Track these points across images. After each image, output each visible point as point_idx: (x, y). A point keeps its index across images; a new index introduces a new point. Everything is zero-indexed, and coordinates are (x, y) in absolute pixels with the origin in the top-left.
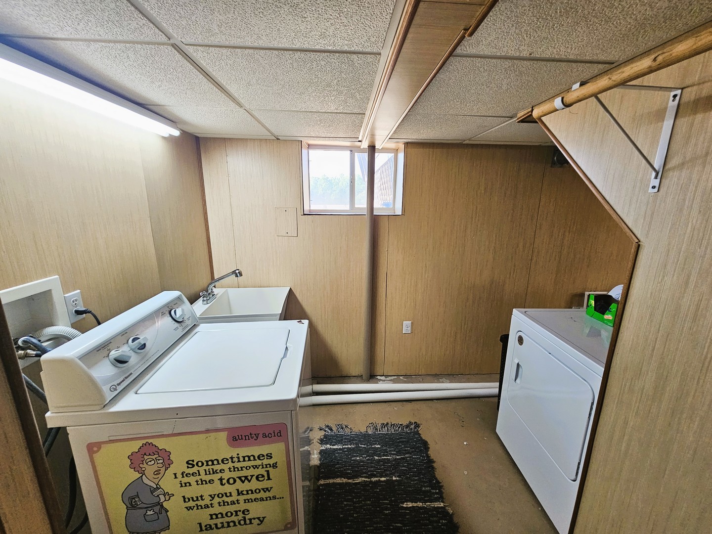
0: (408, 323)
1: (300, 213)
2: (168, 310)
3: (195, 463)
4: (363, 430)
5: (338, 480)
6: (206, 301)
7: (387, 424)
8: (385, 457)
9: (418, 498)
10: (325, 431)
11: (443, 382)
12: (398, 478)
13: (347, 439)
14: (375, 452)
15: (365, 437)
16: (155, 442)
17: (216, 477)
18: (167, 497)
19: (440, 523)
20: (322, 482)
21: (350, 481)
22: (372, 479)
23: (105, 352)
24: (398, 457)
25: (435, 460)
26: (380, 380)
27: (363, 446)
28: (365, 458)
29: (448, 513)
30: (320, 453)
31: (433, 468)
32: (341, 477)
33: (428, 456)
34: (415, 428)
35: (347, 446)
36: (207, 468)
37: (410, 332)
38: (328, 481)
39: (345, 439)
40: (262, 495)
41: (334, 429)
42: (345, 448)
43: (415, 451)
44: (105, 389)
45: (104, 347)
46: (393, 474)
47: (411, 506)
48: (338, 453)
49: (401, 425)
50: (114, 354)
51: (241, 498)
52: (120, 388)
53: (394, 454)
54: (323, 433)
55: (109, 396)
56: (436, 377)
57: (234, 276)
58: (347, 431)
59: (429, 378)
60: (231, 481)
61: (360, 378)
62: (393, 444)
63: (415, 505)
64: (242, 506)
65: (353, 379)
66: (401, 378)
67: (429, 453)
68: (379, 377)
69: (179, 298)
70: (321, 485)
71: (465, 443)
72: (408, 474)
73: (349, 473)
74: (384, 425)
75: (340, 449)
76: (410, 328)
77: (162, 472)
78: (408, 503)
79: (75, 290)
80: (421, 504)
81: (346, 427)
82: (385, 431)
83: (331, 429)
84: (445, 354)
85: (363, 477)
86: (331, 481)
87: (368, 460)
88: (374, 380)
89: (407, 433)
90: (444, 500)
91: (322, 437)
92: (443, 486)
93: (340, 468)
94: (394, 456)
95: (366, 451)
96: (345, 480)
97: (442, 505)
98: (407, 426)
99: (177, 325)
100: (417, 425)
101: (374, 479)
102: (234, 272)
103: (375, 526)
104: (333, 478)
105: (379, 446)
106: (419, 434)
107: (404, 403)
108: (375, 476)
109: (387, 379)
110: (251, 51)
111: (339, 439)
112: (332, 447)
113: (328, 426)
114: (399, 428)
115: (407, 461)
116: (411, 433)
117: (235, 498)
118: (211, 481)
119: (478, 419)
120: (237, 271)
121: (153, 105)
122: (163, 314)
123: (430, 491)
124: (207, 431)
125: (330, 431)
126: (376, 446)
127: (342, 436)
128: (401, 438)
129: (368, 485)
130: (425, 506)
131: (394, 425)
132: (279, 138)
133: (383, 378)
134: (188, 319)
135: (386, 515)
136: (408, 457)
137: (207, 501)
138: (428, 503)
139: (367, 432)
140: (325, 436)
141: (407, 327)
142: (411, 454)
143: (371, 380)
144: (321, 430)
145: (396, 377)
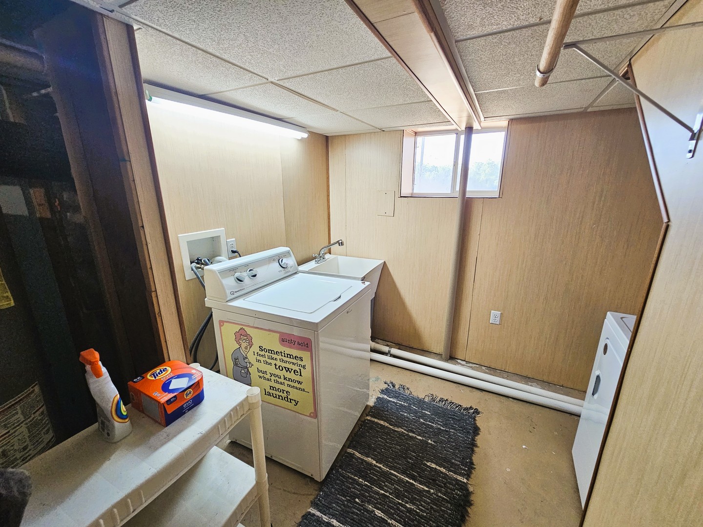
0: (497, 313)
1: (398, 195)
2: (279, 258)
3: (263, 349)
4: (421, 396)
5: (382, 422)
6: (317, 262)
7: (447, 400)
8: (430, 423)
9: (445, 465)
10: (388, 385)
11: (531, 386)
12: (433, 443)
13: (405, 398)
14: (423, 416)
15: (420, 402)
16: (246, 328)
17: (273, 362)
18: (251, 365)
19: (454, 491)
20: (369, 418)
21: (391, 427)
22: (410, 434)
23: (232, 273)
24: (442, 428)
25: (478, 445)
26: (460, 364)
27: (415, 408)
28: (412, 416)
29: (468, 490)
30: (377, 399)
31: (473, 451)
32: (385, 421)
33: (473, 440)
34: (473, 413)
35: (400, 403)
36: (269, 354)
37: (498, 323)
38: (373, 419)
39: (402, 397)
40: (296, 385)
41: (397, 387)
42: (398, 403)
43: (462, 430)
44: (228, 292)
45: (233, 270)
46: (430, 438)
47: (434, 467)
48: (391, 404)
49: (460, 406)
50: (237, 275)
51: (286, 382)
52: (236, 295)
53: (440, 425)
54: (386, 386)
55: (230, 297)
56: (527, 379)
57: (337, 245)
58: (407, 392)
59: (516, 377)
60: (280, 368)
61: (438, 356)
62: (443, 417)
63: (438, 468)
64: (287, 388)
65: (432, 355)
66: (484, 368)
67: (476, 437)
68: (459, 361)
69: (288, 252)
70: (367, 420)
71: (524, 447)
72: (445, 444)
73: (392, 421)
74: (442, 400)
75: (394, 402)
76: (498, 319)
77: (248, 348)
78: (432, 464)
79: (233, 238)
80: (445, 470)
81: (408, 389)
82: (441, 404)
83: (394, 386)
84: (540, 358)
85: (402, 429)
86: (376, 420)
87: (414, 419)
88: (453, 362)
89: (462, 414)
90: (470, 479)
91: (384, 389)
92: (475, 468)
93: (387, 415)
94: (439, 426)
95: (416, 412)
96: (387, 424)
97: (465, 481)
98: (466, 409)
99: (282, 269)
100: (477, 412)
101: (411, 434)
102: (338, 242)
103: (395, 464)
104: (379, 419)
105: (429, 413)
106: (475, 420)
107: (474, 390)
108: (414, 432)
109: (468, 365)
110: (312, 75)
111: (397, 395)
112: (388, 398)
113: (392, 383)
114: (457, 407)
115: (449, 435)
116: (466, 415)
117: (282, 380)
118: (270, 364)
119: (556, 433)
120: (340, 241)
121: (287, 118)
122: (274, 260)
123: (459, 465)
124: (269, 330)
125: (392, 387)
126: (426, 412)
127: (400, 394)
128: (454, 415)
129: (404, 436)
130: (448, 474)
131: (453, 403)
132: (384, 130)
133: (464, 363)
134: (291, 267)
135: (409, 462)
136: (452, 432)
137: (268, 376)
138: (451, 473)
139: (424, 399)
140: (387, 389)
141: (495, 316)
142: (456, 431)
143: (449, 361)
144: (385, 383)
145: (478, 366)
